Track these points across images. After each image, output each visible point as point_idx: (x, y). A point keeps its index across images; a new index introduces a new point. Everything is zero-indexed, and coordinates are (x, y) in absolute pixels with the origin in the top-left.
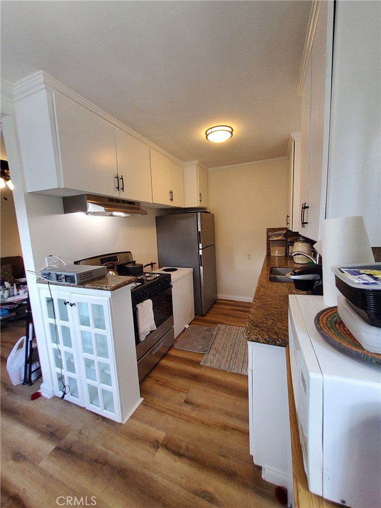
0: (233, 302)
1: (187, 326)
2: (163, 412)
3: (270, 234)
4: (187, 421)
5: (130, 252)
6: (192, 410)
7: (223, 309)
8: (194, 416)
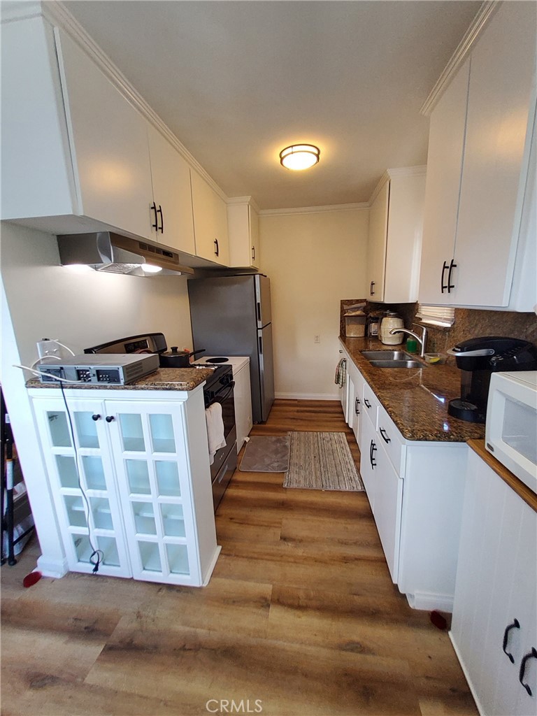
0: (296, 402)
1: (247, 439)
2: (255, 558)
3: (346, 307)
4: (295, 562)
5: (162, 334)
6: (296, 547)
7: (287, 411)
8: (300, 554)
